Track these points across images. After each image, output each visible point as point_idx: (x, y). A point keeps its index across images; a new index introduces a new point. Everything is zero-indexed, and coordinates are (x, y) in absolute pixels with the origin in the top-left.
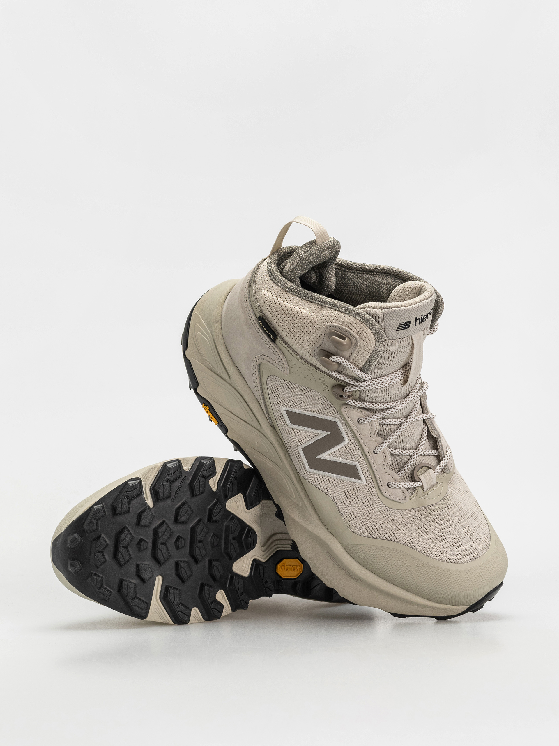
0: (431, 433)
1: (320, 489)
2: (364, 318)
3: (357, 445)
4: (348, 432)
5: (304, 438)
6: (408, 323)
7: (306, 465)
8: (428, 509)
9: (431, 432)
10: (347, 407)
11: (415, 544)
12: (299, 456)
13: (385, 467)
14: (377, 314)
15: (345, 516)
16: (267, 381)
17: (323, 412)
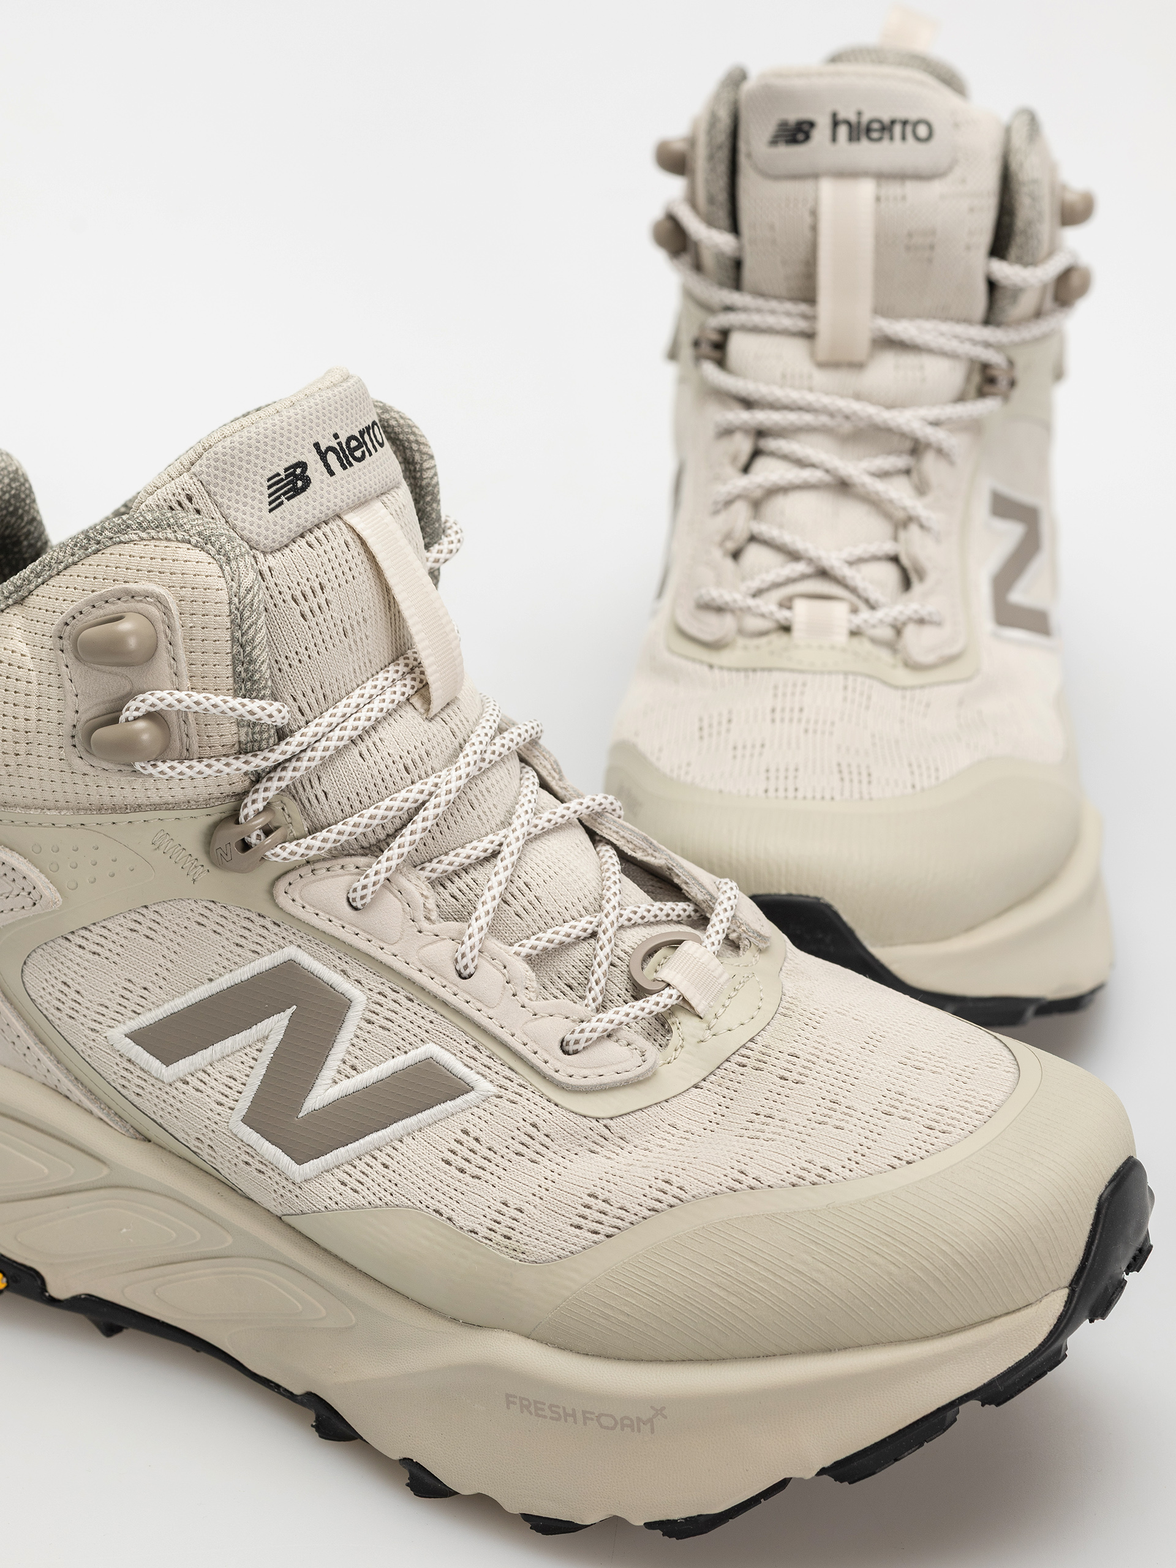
0: (634, 854)
1: (367, 1205)
2: (145, 525)
3: (397, 989)
4: (345, 967)
5: (232, 1083)
6: (298, 471)
7: (284, 1160)
8: (744, 1061)
9: (630, 853)
10: (290, 884)
11: (753, 1171)
12: (249, 1150)
13: (522, 997)
14: (180, 490)
15: (485, 1230)
16: (27, 986)
17: (237, 959)
